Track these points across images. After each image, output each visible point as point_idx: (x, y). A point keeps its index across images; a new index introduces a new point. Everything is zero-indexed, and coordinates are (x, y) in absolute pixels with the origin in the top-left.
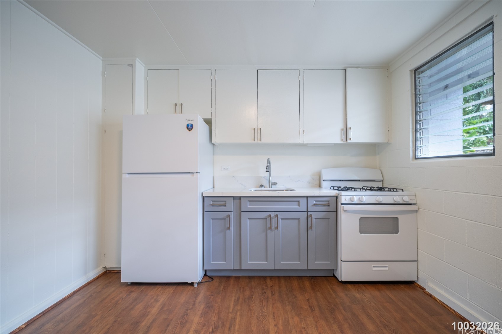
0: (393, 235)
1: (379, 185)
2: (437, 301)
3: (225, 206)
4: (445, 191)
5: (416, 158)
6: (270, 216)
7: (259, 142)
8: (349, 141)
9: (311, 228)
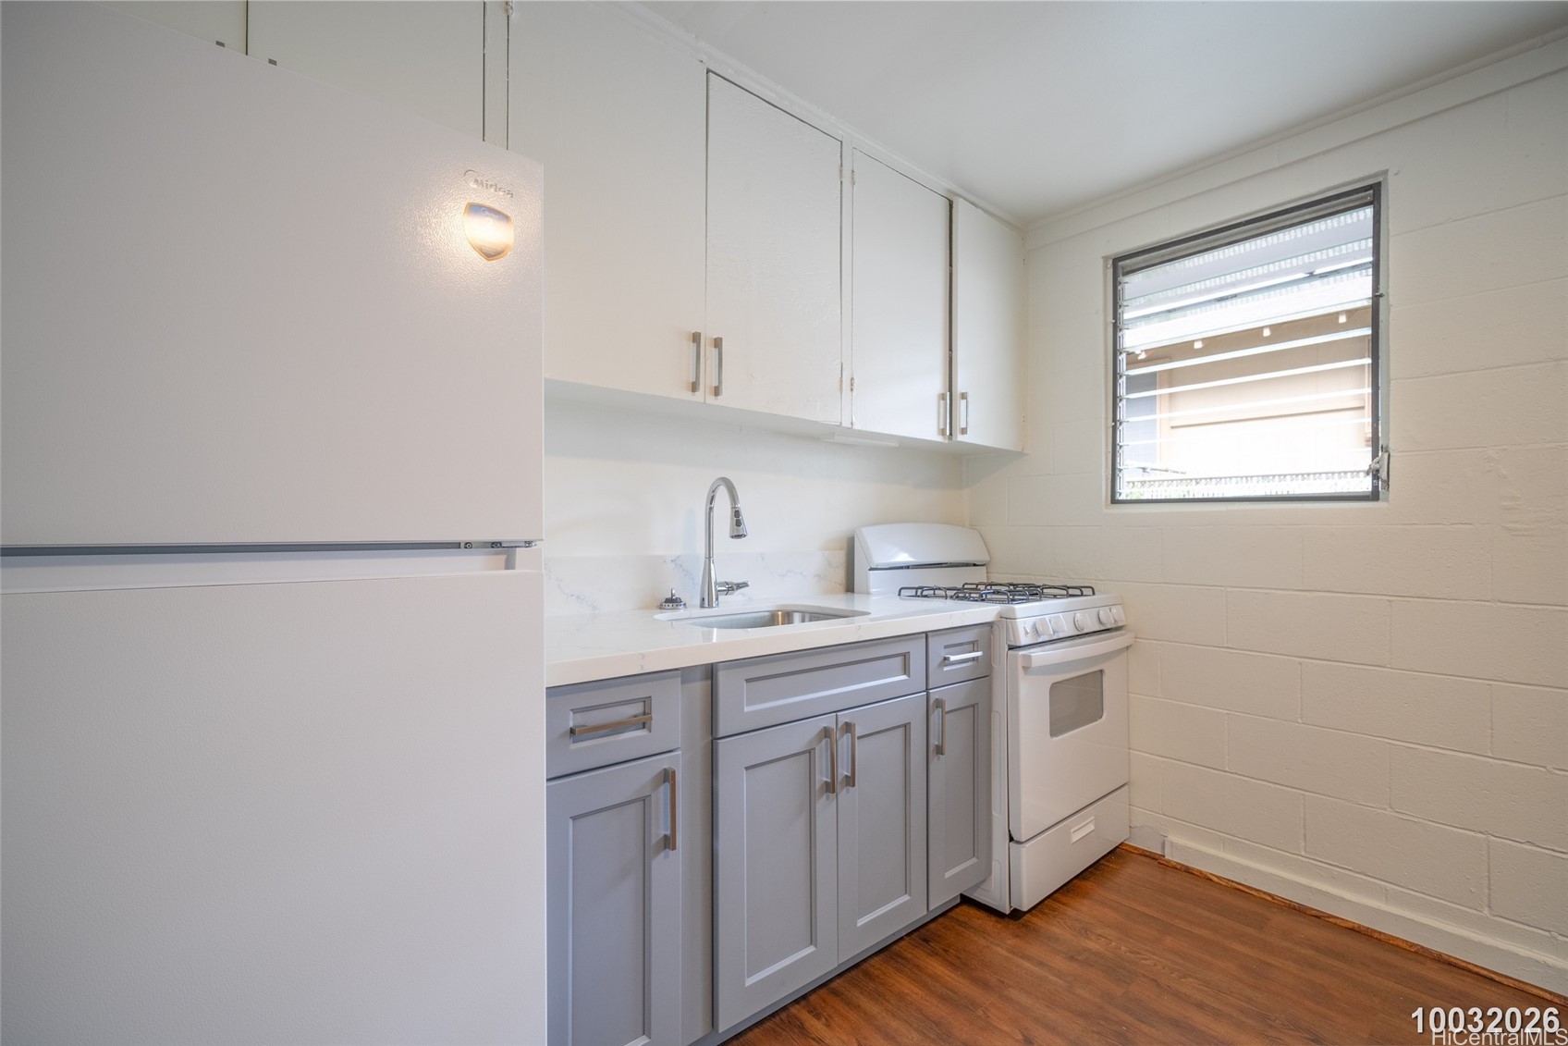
0: (1094, 724)
1: (978, 576)
2: (1211, 880)
3: (643, 722)
4: (1229, 589)
5: (1114, 501)
6: (826, 733)
7: (711, 400)
8: (960, 438)
9: (940, 750)
